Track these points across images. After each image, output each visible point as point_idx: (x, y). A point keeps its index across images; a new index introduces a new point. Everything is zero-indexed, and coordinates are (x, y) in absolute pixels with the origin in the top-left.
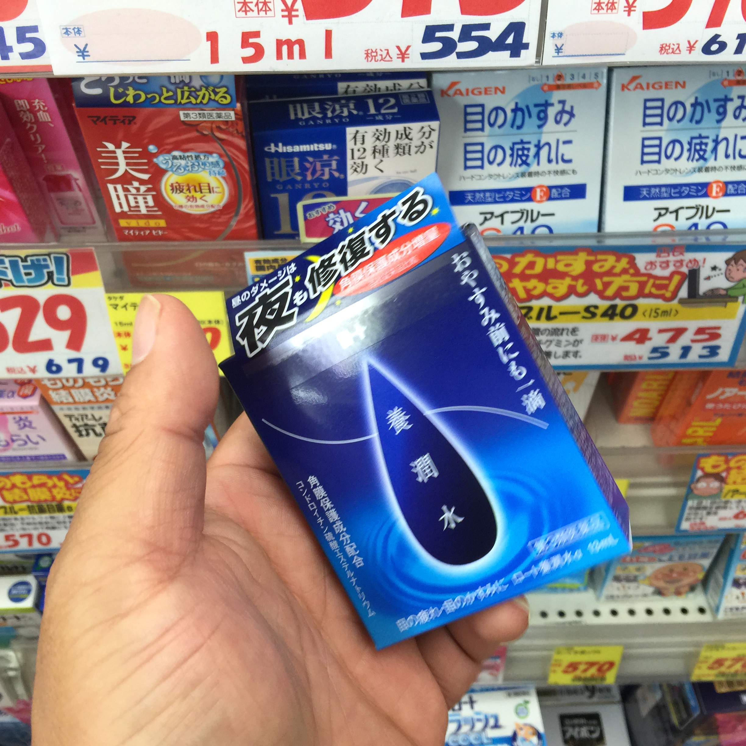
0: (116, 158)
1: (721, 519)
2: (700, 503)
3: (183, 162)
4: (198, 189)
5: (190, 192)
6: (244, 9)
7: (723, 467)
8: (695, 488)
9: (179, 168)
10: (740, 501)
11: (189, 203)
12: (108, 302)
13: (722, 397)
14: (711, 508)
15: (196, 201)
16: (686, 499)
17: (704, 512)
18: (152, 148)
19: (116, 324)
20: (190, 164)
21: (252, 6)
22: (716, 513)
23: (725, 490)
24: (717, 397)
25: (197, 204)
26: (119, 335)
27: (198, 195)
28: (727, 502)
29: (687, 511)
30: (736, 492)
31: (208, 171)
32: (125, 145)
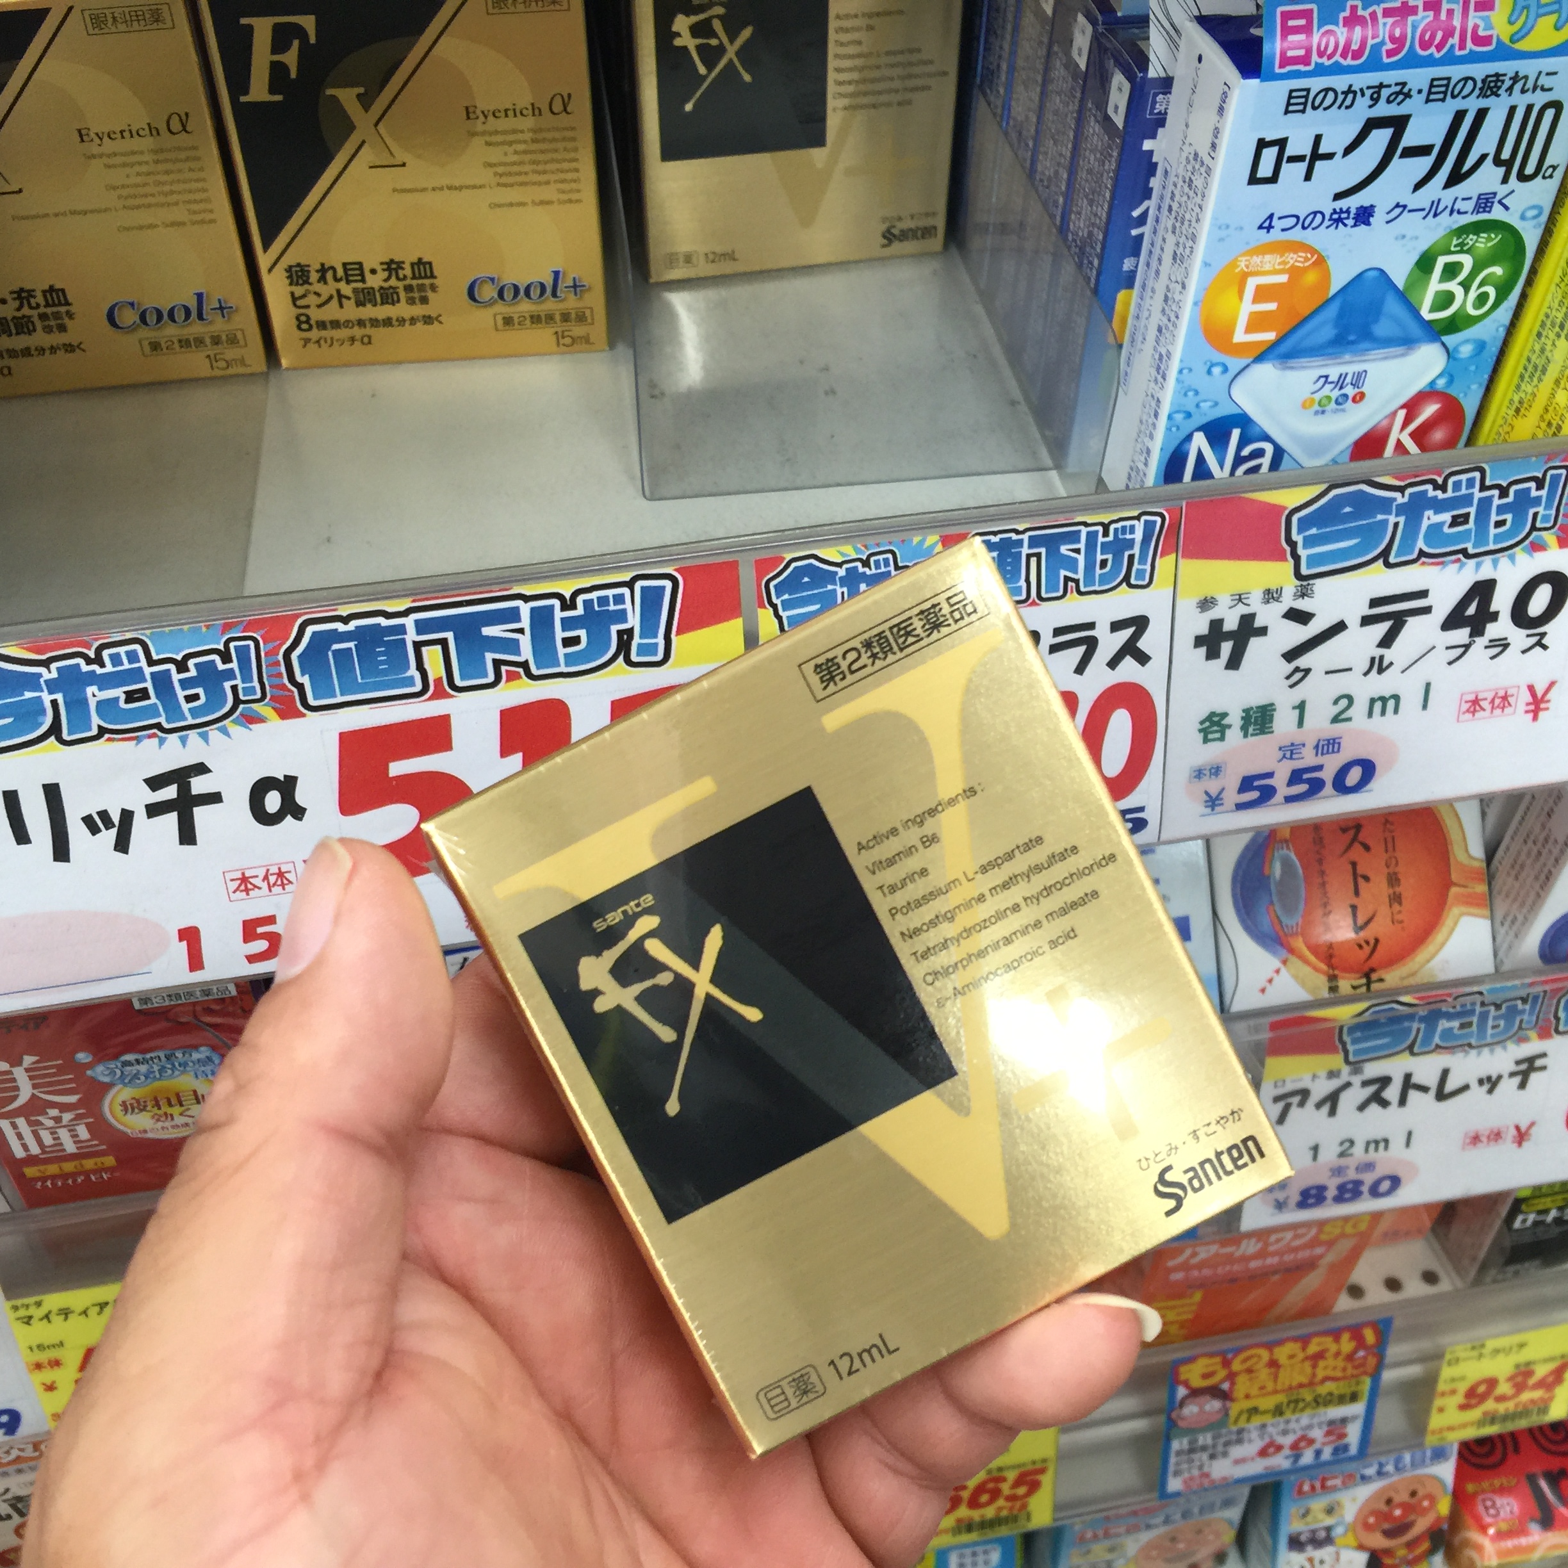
0: (14, 1080)
1: (1237, 1462)
2: (1192, 1442)
3: (143, 1068)
4: (174, 1101)
5: (159, 1108)
6: (243, 887)
7: (1222, 1373)
8: (1179, 1417)
9: (136, 1076)
10: (1264, 1426)
11: (160, 1124)
12: (12, 1315)
13: (1194, 1261)
14: (1214, 1446)
15: (172, 1119)
16: (1168, 1440)
17: (1205, 1456)
18: (82, 1057)
19: (31, 1349)
20: (156, 1068)
21: (257, 882)
22: (1225, 1454)
23: (1233, 1413)
24: (1186, 1262)
25: (173, 1123)
26: (38, 1366)
27: (176, 1110)
28: (1240, 1431)
29: (1173, 1460)
30: (1254, 1411)
31: (192, 1073)
32: (28, 1060)
